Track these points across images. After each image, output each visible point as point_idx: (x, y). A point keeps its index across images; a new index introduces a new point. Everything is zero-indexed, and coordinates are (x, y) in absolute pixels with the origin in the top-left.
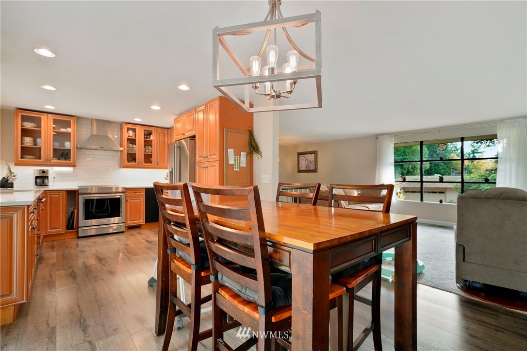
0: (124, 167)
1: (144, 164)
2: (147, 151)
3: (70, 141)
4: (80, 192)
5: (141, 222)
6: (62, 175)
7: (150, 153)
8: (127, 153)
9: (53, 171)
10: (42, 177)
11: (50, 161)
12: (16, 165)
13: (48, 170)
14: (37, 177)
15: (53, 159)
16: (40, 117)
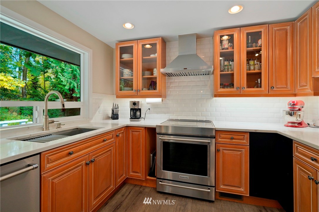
0: (216, 96)
1: (247, 89)
2: (252, 68)
3: (156, 67)
4: (158, 131)
5: (241, 192)
7: (257, 71)
8: (221, 75)
10: (136, 109)
11: (140, 91)
12: (118, 97)
13: (138, 102)
14: (131, 109)
15: (142, 90)
16: (133, 46)
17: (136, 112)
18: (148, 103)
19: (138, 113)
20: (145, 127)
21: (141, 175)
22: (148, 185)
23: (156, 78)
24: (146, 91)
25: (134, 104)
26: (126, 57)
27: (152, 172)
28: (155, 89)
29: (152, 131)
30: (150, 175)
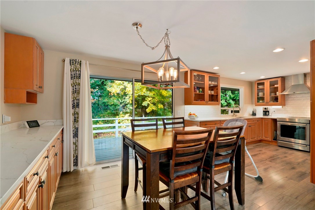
3: (278, 91)
4: (277, 120)
6: (278, 110)
9: (272, 108)
10: (266, 111)
11: (268, 103)
12: (256, 105)
13: (268, 108)
14: (263, 111)
15: (270, 102)
16: (264, 82)
17: (266, 112)
18: (273, 108)
19: (267, 113)
20: (271, 119)
21: (269, 139)
22: (273, 144)
23: (278, 96)
24: (272, 103)
25: (265, 109)
26: (260, 87)
27: (275, 139)
28: (277, 101)
29: (275, 121)
30: (274, 140)
